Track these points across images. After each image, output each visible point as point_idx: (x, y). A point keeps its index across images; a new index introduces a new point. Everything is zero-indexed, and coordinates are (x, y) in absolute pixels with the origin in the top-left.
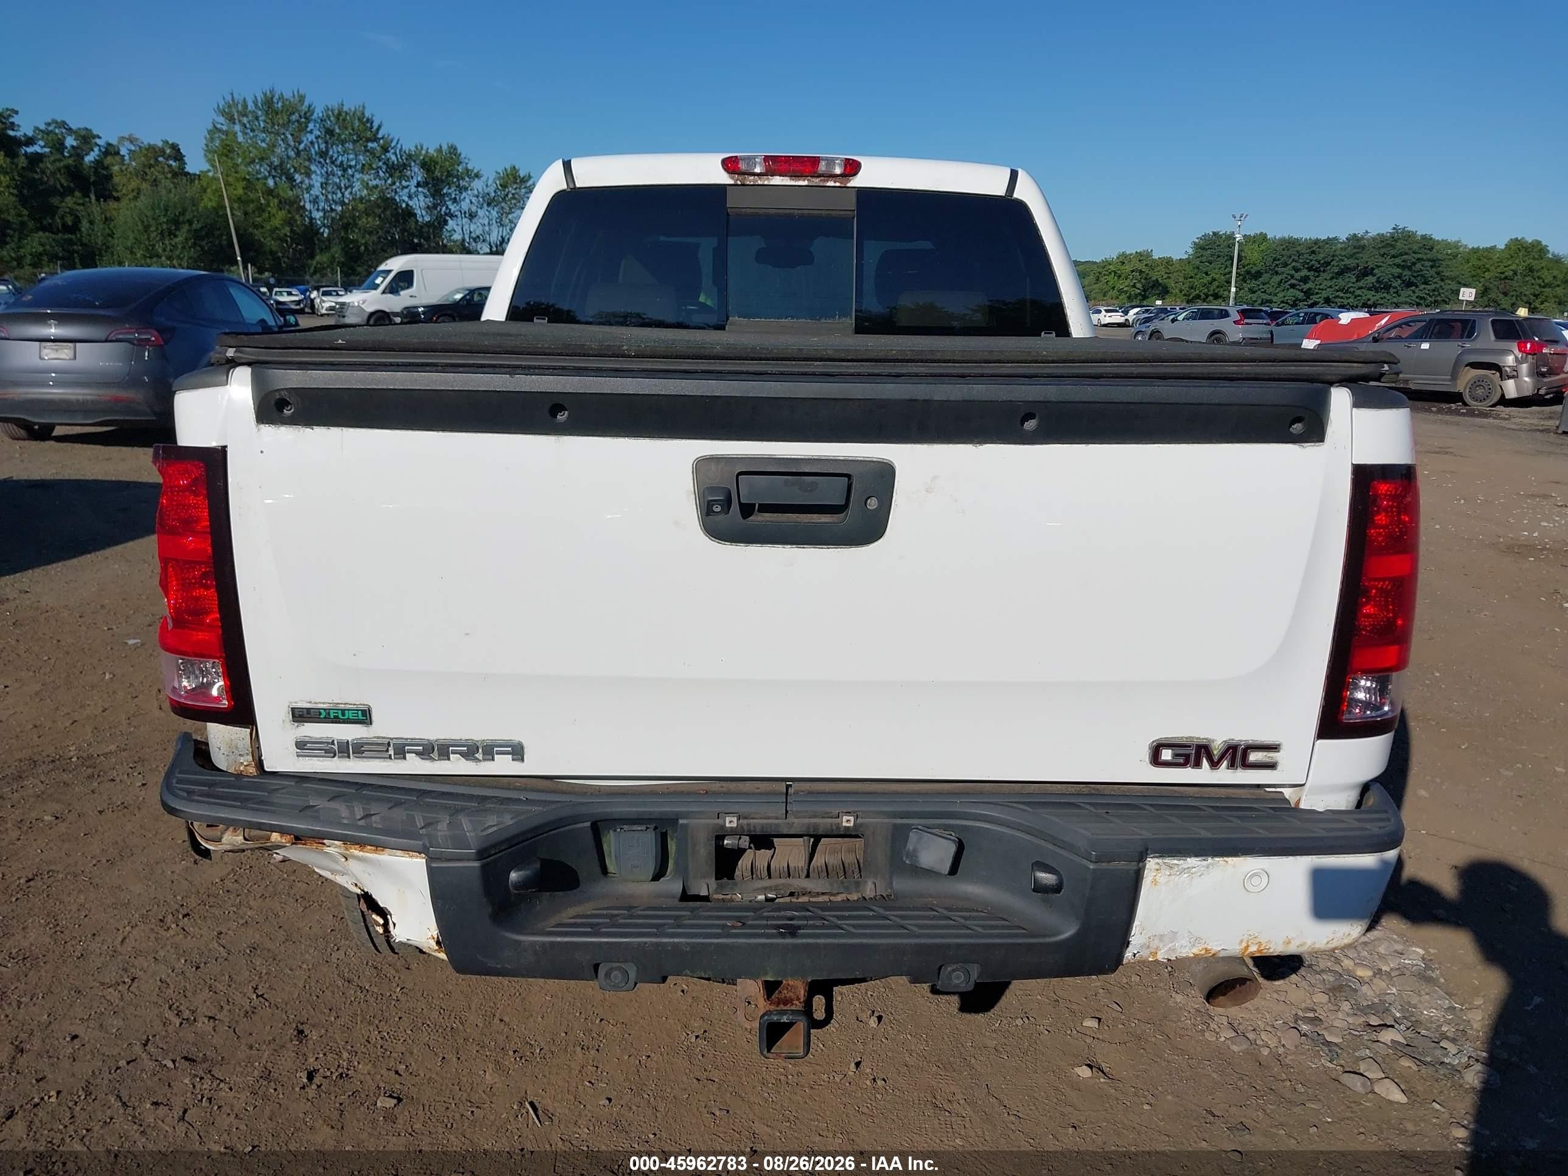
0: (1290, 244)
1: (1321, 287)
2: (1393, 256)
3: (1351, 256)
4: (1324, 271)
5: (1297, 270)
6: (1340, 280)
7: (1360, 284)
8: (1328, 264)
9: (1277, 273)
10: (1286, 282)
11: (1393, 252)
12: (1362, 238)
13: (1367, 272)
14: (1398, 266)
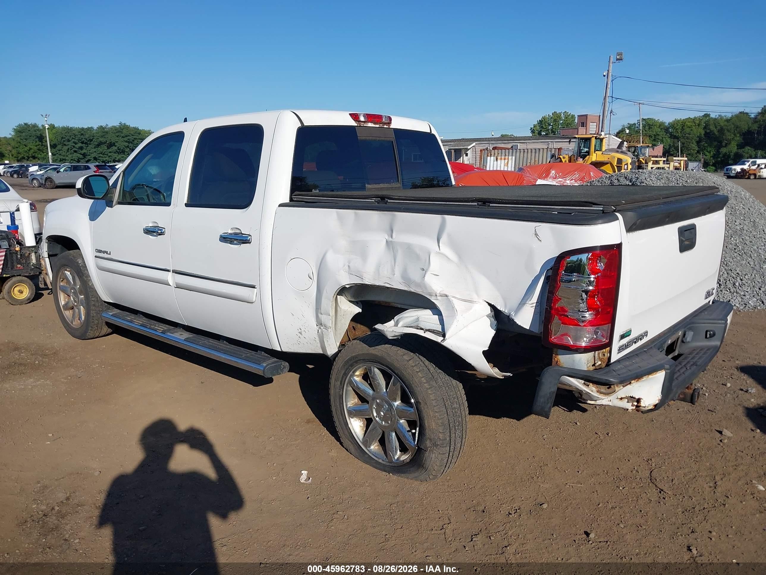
0: (68, 130)
1: (90, 152)
2: (123, 137)
3: (102, 137)
4: (90, 144)
5: (76, 143)
6: (99, 148)
7: (110, 150)
8: (91, 140)
9: (65, 145)
10: (71, 149)
11: (123, 135)
12: (105, 128)
13: (111, 145)
14: (126, 142)
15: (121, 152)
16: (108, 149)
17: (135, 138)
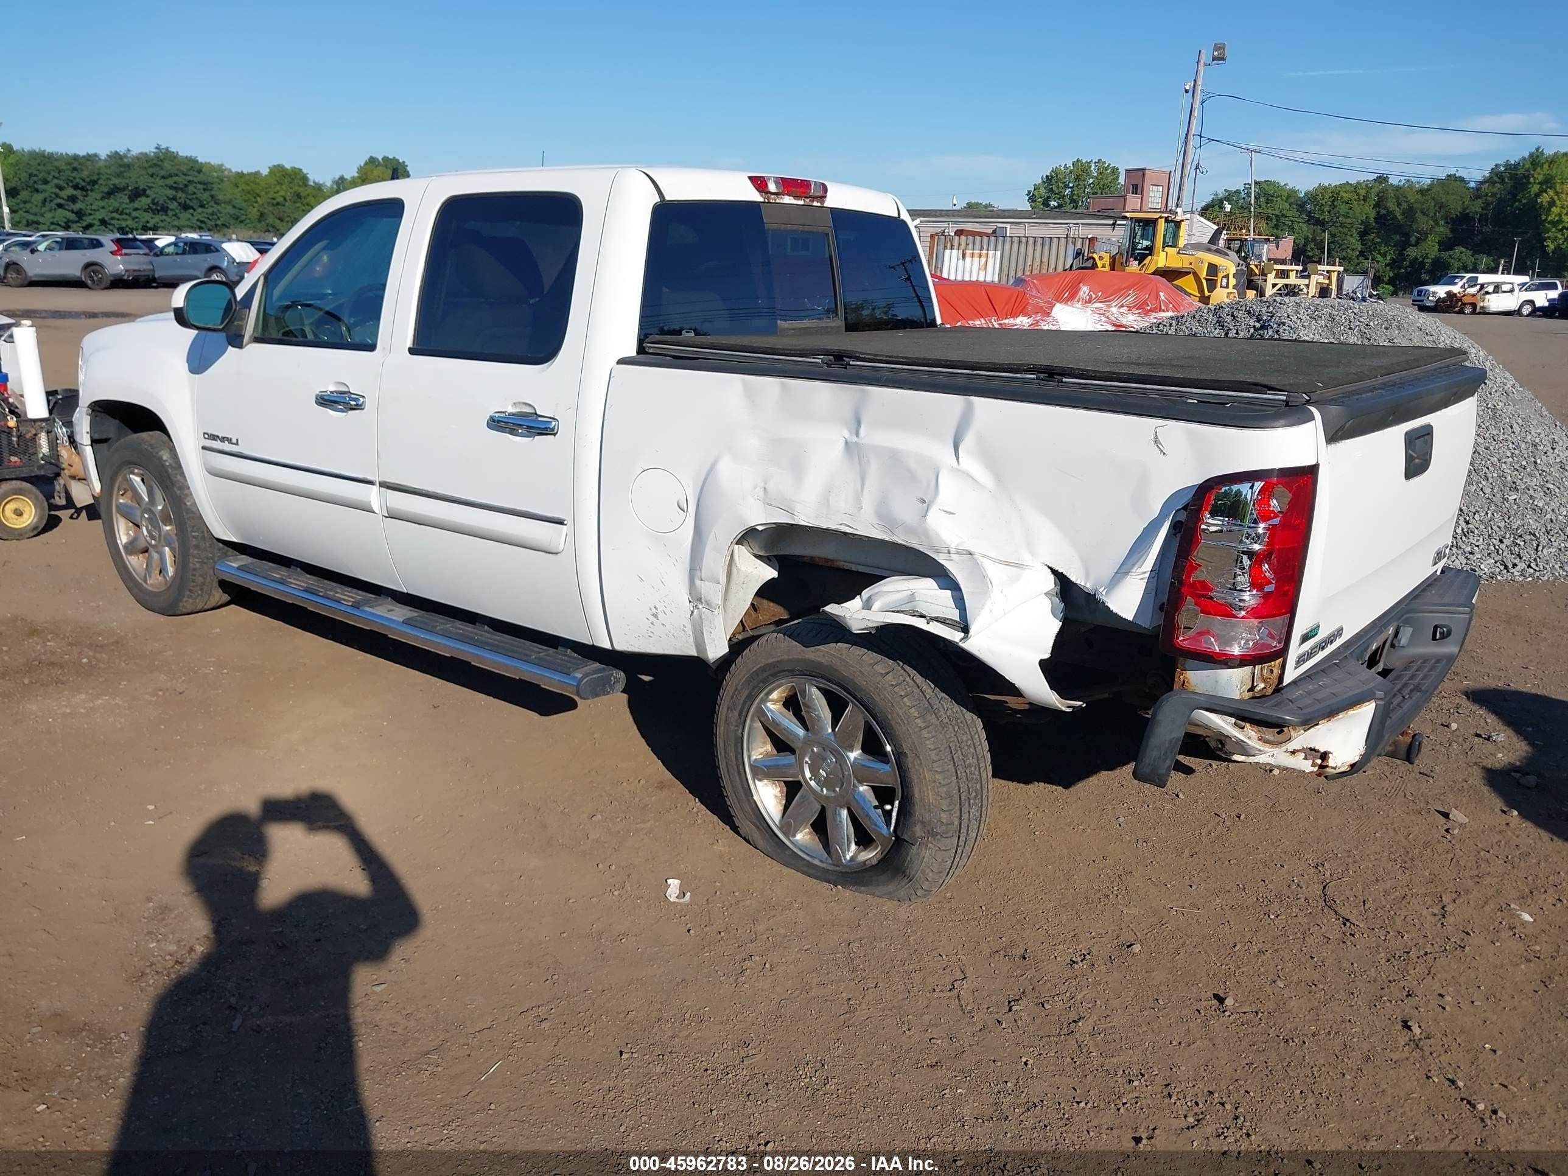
0: (44, 159)
1: (93, 207)
2: (163, 177)
3: (118, 175)
4: (92, 190)
5: (61, 188)
6: (112, 201)
7: (136, 205)
8: (95, 182)
9: (37, 191)
10: (51, 201)
11: (162, 173)
12: (125, 156)
13: (137, 193)
14: (171, 187)
15: (158, 211)
16: (130, 202)
17: (189, 181)
